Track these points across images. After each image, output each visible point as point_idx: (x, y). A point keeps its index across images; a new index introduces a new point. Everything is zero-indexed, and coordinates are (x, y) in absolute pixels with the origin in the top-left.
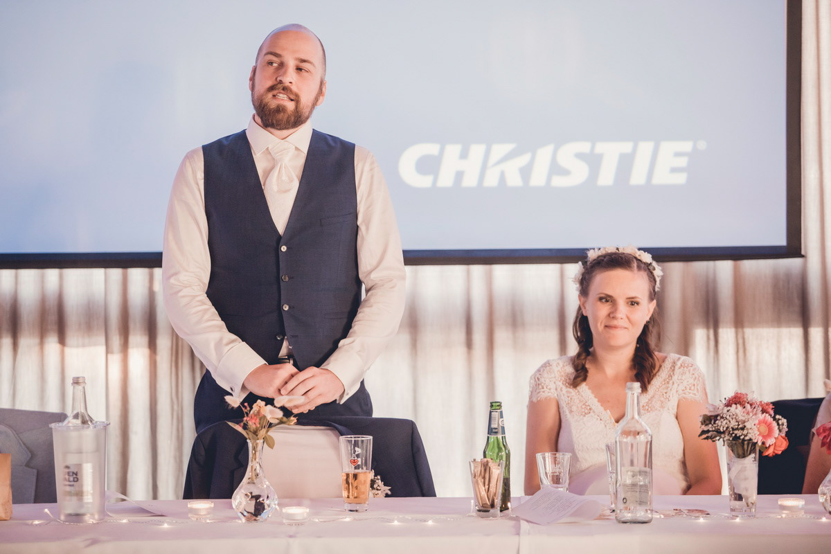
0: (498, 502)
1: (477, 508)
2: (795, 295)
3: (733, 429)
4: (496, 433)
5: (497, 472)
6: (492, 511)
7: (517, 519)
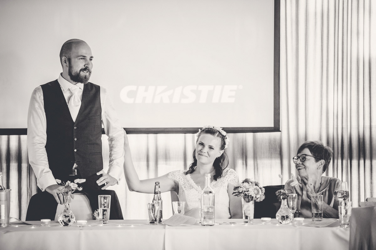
0: (158, 219)
1: (150, 221)
2: (278, 147)
3: (245, 191)
4: (157, 193)
5: (157, 208)
6: (155, 222)
7: (165, 225)
